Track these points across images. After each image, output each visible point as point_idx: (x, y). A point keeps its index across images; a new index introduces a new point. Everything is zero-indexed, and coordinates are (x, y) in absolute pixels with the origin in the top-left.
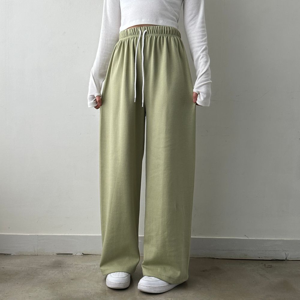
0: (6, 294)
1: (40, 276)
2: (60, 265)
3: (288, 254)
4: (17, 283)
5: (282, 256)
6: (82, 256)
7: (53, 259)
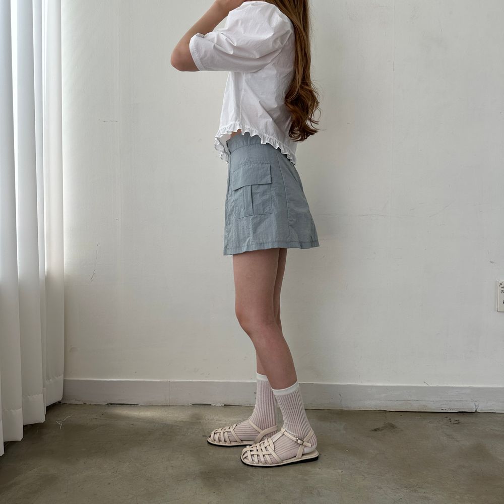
0: (144, 462)
1: (178, 437)
2: (198, 421)
3: (478, 405)
4: (154, 447)
5: (471, 407)
6: (223, 408)
7: (189, 412)
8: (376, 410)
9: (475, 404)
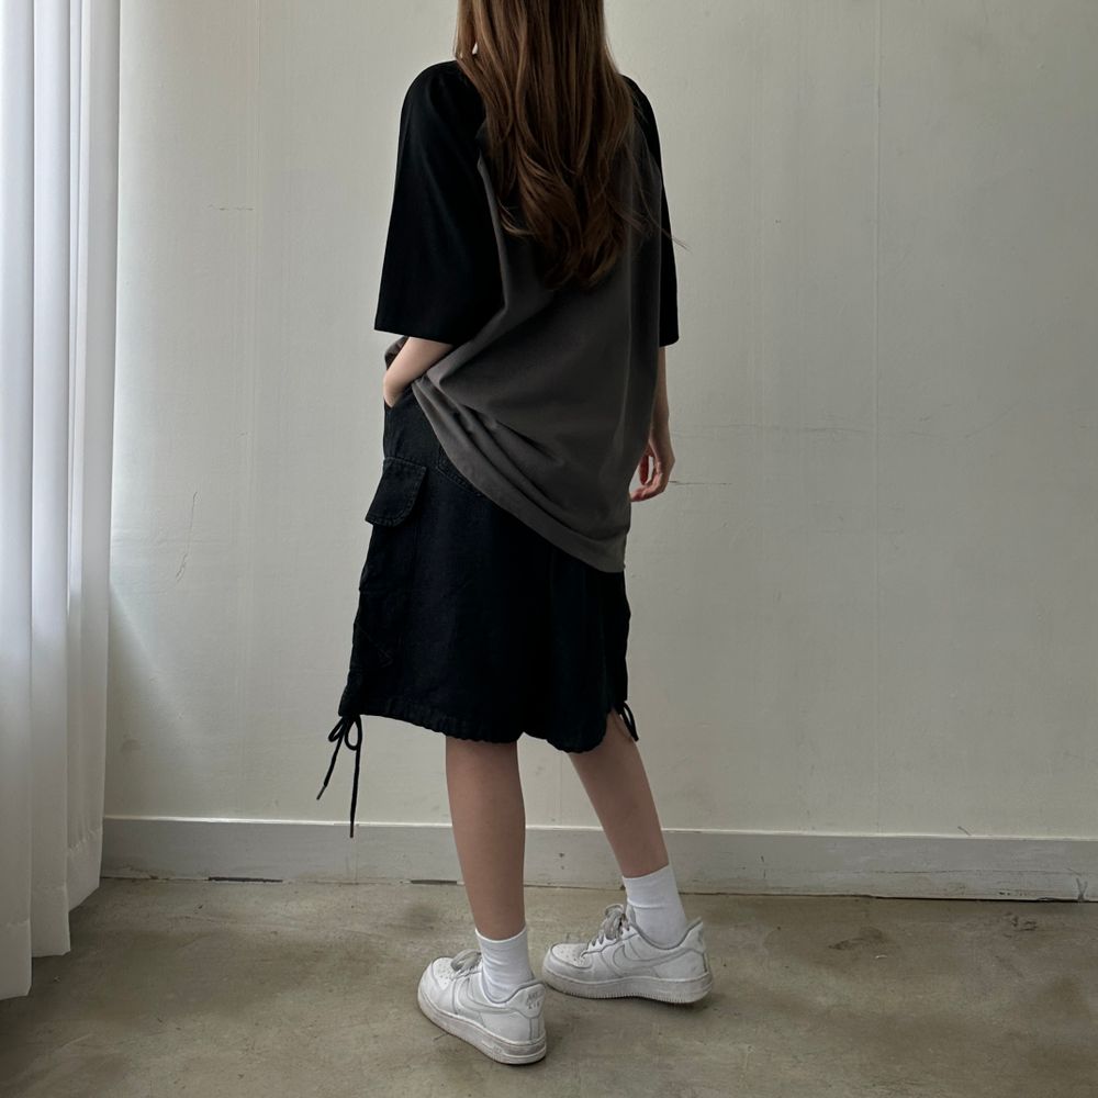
2: (428, 925)
3: (1086, 883)
5: (1067, 888)
7: (406, 901)
8: (845, 893)
9: (1078, 880)
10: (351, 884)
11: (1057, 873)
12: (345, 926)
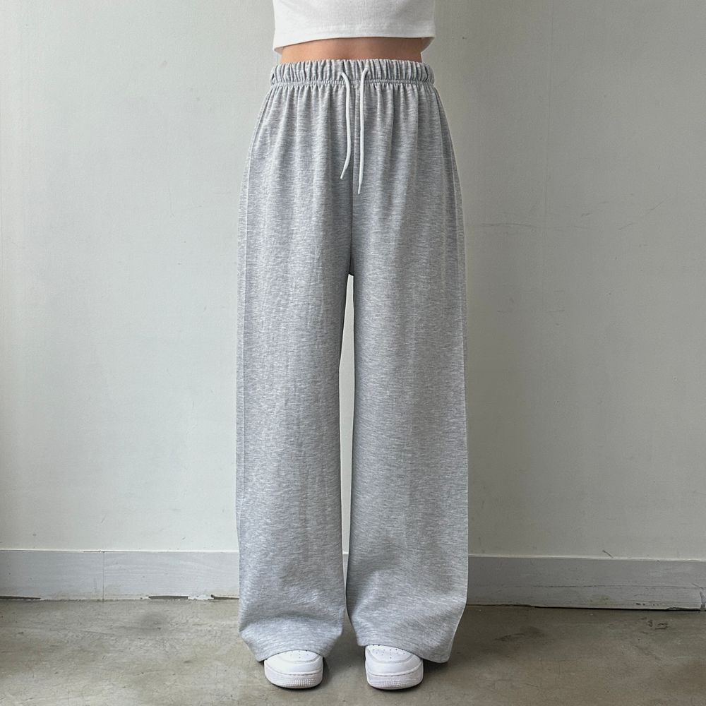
1: (110, 655)
2: (156, 627)
4: (57, 673)
5: (692, 599)
6: (210, 603)
7: (141, 611)
8: (509, 604)
9: (701, 593)
10: (99, 601)
11: (684, 588)
12: (85, 628)
